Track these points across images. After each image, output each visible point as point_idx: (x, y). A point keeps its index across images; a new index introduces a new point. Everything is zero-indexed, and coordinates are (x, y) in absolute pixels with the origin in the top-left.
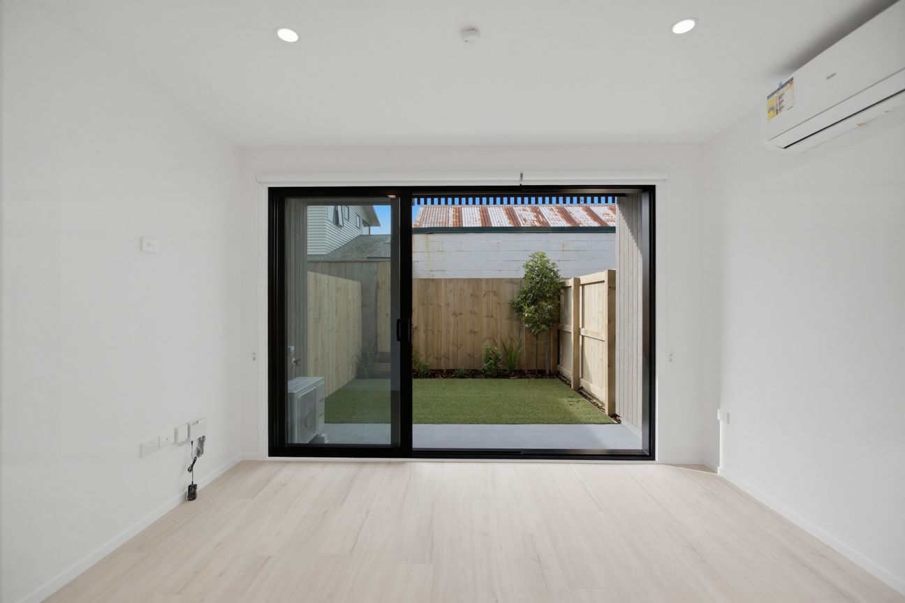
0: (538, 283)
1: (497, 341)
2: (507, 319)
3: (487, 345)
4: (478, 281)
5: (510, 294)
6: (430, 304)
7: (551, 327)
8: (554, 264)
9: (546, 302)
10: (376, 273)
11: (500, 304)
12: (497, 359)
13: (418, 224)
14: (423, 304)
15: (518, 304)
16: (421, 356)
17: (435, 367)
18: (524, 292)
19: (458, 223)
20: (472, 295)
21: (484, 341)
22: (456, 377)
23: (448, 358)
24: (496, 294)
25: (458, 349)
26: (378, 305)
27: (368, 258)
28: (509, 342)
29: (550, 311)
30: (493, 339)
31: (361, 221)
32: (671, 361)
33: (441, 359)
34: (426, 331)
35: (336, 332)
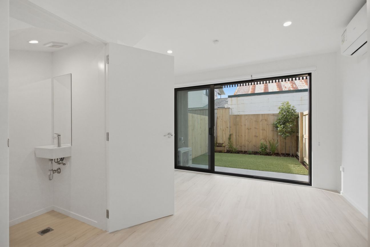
0: (284, 115)
1: (266, 140)
2: (271, 131)
3: (262, 141)
4: (258, 115)
5: (272, 120)
6: (238, 125)
7: (292, 135)
8: (293, 107)
9: (289, 123)
10: (217, 113)
11: (268, 125)
12: (266, 148)
13: (236, 93)
14: (235, 125)
15: (276, 124)
16: (234, 145)
17: (240, 150)
18: (279, 119)
19: (253, 91)
20: (255, 121)
21: (261, 140)
22: (247, 154)
23: (245, 146)
24: (266, 120)
25: (249, 143)
26: (218, 125)
27: (218, 108)
28: (272, 141)
29: (291, 127)
30: (265, 139)
31: (217, 93)
32: (319, 145)
33: (242, 147)
34: (236, 135)
35: (200, 135)
